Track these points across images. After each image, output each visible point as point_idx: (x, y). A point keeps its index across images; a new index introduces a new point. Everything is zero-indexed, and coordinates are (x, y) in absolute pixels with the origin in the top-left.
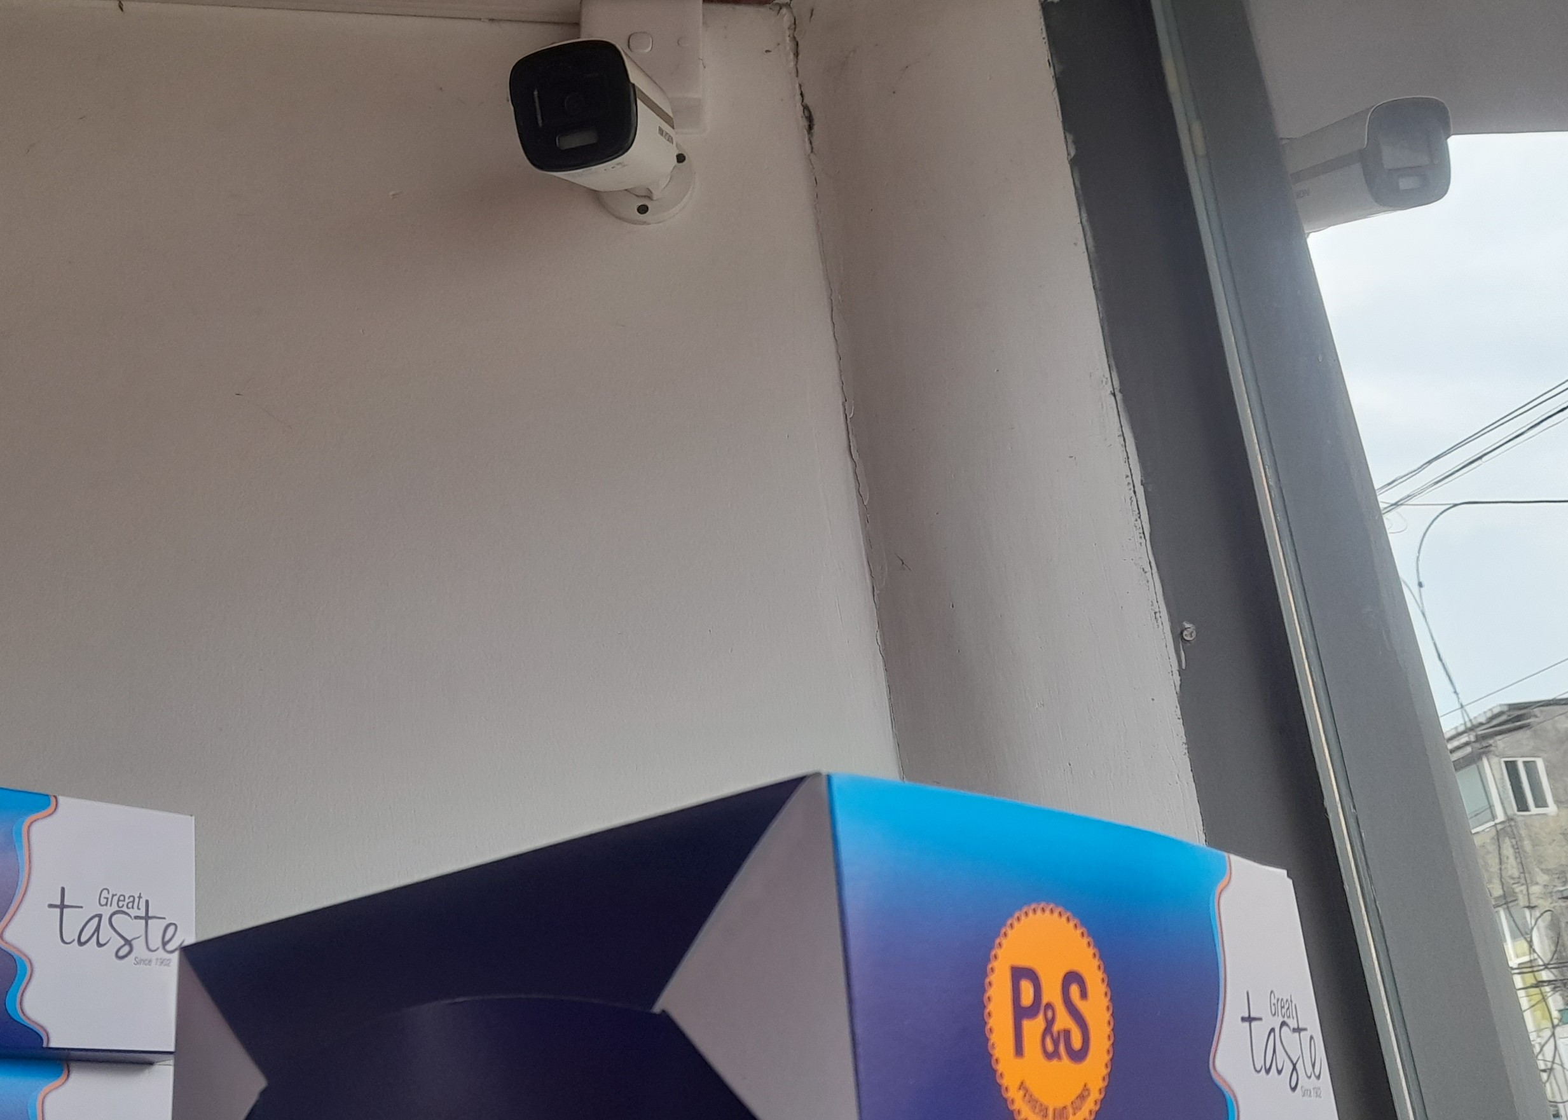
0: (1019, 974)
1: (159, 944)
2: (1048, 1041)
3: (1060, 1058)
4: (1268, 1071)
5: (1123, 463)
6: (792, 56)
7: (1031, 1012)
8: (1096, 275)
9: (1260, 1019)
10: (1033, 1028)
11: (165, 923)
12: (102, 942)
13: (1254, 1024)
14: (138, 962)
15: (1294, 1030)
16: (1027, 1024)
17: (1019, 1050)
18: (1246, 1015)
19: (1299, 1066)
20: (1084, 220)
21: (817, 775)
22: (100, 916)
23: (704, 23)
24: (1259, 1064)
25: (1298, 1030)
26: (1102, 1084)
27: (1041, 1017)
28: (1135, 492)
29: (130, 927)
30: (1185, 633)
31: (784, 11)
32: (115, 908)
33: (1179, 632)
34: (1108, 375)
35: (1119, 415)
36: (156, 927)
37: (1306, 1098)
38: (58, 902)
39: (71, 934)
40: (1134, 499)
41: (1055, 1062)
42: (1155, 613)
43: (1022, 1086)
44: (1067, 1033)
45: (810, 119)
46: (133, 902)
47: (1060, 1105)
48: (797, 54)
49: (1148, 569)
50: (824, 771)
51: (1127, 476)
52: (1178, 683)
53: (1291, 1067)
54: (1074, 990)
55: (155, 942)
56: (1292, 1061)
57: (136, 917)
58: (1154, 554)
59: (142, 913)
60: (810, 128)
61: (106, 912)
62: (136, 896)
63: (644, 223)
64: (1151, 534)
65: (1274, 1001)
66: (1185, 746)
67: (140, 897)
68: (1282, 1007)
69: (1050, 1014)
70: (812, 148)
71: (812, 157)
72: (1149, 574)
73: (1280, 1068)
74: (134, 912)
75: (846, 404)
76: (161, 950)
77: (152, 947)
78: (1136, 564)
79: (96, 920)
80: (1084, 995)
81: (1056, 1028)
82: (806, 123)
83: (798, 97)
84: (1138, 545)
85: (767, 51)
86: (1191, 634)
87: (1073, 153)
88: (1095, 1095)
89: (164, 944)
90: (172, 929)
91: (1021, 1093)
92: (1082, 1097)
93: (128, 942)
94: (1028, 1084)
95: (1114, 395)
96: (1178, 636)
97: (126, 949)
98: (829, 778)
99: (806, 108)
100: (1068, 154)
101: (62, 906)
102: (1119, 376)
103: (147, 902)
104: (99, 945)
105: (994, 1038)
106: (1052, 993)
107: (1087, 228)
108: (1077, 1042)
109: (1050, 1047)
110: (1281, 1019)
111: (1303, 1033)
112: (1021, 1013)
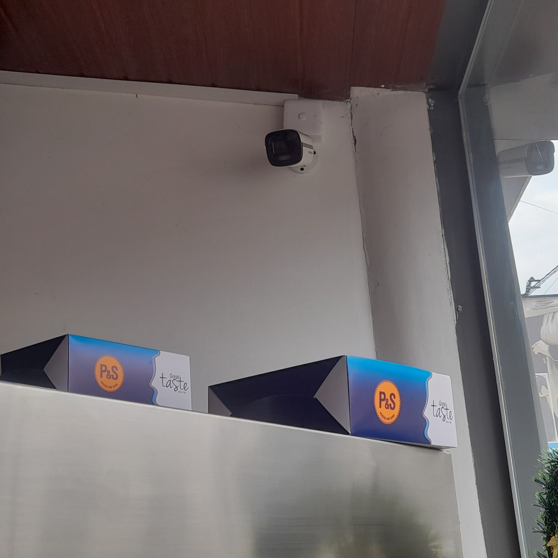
0: (381, 393)
1: (183, 388)
2: (386, 406)
3: (389, 409)
4: (437, 416)
5: (444, 257)
6: (350, 119)
7: (384, 400)
8: (439, 198)
9: (436, 406)
10: (383, 403)
11: (184, 383)
12: (171, 386)
13: (434, 407)
14: (179, 392)
15: (445, 409)
16: (382, 402)
17: (380, 407)
18: (433, 405)
19: (446, 417)
20: (437, 181)
21: (344, 356)
22: (170, 380)
23: (323, 107)
24: (435, 415)
25: (447, 409)
26: (397, 414)
27: (385, 401)
28: (447, 266)
29: (177, 384)
30: (459, 309)
31: (348, 103)
32: (173, 379)
33: (457, 308)
34: (441, 229)
35: (444, 243)
36: (182, 383)
37: (447, 423)
38: (162, 377)
39: (165, 385)
40: (447, 269)
41: (388, 409)
42: (451, 303)
43: (381, 413)
44: (391, 404)
45: (355, 140)
46: (177, 377)
47: (388, 417)
48: (352, 118)
49: (449, 289)
50: (346, 355)
51: (445, 261)
52: (456, 323)
53: (443, 416)
54: (393, 397)
55: (182, 388)
56: (444, 415)
57: (178, 381)
58: (451, 285)
59: (179, 380)
60: (355, 144)
61: (172, 379)
62: (178, 376)
63: (302, 173)
64: (451, 279)
65: (440, 403)
66: (457, 342)
67: (179, 376)
68: (443, 404)
69: (387, 401)
70: (356, 150)
71: (355, 153)
72: (449, 291)
73: (440, 416)
74: (177, 380)
75: (363, 234)
76: (184, 389)
77: (182, 389)
78: (446, 288)
79: (169, 381)
80: (395, 398)
81: (388, 403)
82: (354, 141)
83: (352, 132)
84: (447, 282)
85: (342, 117)
86: (460, 309)
87: (435, 159)
88: (396, 416)
89: (184, 388)
90: (186, 384)
91: (380, 414)
92: (393, 416)
93: (177, 387)
94: (382, 413)
95: (443, 236)
96: (457, 309)
97: (176, 389)
98: (346, 356)
99: (354, 136)
100: (434, 159)
101: (163, 378)
102: (444, 230)
103: (180, 377)
104: (171, 387)
105: (376, 404)
106: (388, 397)
107: (438, 183)
108: (392, 406)
109: (387, 407)
110: (442, 407)
111: (448, 410)
112: (381, 400)
